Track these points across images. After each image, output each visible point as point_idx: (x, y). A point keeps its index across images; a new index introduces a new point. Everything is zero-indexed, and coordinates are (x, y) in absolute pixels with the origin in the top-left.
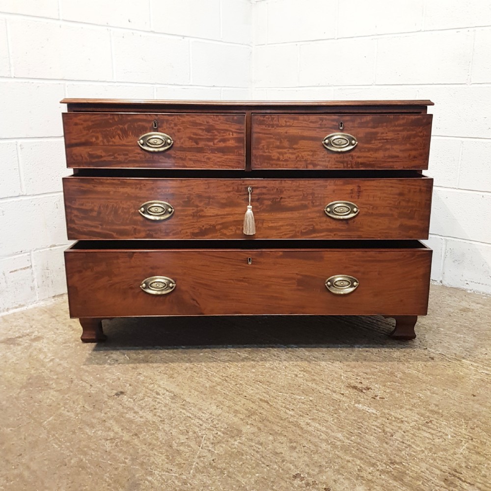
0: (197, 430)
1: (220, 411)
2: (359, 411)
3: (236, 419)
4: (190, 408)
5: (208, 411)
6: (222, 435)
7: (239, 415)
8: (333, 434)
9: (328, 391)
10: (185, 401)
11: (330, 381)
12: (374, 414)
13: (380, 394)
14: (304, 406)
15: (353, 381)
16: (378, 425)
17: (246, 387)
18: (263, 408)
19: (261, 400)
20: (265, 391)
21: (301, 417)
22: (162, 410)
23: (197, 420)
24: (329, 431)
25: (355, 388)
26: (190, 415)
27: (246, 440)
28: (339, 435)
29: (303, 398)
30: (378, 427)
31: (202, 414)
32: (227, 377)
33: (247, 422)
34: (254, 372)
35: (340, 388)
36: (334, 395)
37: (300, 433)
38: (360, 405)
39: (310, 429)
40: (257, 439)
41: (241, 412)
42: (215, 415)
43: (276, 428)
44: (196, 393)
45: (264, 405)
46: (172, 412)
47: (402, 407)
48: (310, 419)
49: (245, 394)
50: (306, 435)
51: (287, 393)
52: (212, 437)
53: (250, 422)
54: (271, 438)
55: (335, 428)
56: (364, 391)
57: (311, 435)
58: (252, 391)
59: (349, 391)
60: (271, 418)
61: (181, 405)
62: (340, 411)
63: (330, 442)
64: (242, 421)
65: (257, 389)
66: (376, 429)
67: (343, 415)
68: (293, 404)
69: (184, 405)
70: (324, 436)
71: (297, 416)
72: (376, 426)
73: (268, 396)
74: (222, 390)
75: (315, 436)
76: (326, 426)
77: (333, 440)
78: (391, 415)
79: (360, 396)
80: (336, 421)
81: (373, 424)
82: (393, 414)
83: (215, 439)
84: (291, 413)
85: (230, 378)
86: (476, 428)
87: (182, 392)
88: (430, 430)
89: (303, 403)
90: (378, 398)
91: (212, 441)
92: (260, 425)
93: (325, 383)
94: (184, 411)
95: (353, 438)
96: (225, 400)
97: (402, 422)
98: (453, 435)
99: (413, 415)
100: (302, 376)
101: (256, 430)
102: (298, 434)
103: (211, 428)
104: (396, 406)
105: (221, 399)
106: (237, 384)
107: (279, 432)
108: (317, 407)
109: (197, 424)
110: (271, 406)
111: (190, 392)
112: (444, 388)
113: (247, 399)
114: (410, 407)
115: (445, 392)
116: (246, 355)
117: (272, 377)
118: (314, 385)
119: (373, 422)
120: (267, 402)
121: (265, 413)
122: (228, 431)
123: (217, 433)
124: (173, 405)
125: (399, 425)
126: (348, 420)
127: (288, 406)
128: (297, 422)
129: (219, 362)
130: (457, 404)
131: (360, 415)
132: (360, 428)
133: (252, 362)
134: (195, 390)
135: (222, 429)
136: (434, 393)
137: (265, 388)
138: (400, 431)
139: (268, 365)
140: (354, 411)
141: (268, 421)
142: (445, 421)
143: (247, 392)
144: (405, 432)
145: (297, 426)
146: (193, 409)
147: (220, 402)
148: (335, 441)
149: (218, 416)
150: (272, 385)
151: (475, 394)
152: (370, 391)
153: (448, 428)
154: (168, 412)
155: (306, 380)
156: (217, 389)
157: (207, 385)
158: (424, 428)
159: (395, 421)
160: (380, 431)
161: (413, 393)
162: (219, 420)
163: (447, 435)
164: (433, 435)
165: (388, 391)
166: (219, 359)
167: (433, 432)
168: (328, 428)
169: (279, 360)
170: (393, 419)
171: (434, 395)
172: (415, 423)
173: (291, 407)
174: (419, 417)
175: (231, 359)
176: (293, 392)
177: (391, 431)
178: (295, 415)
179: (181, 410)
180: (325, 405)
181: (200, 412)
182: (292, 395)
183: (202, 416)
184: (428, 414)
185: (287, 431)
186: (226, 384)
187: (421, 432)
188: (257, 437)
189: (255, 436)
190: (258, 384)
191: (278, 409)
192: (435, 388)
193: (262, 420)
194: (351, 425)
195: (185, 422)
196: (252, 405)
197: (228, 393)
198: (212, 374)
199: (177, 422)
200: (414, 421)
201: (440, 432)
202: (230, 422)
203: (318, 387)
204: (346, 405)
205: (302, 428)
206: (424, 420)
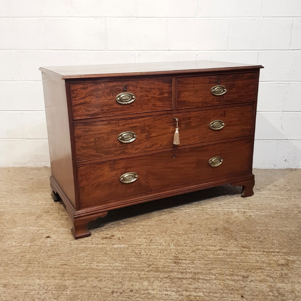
0: (39, 296)
1: (43, 281)
2: (117, 248)
3: (57, 281)
4: (22, 287)
5: (35, 284)
6: (56, 292)
7: (56, 278)
8: (114, 265)
9: (94, 245)
10: (15, 285)
11: (91, 240)
12: (125, 247)
13: (120, 236)
14: (88, 258)
15: (103, 235)
16: (131, 251)
17: (46, 262)
18: (67, 269)
19: (62, 265)
20: (60, 259)
21: (92, 264)
22: (5, 296)
23: (34, 291)
24: (111, 264)
25: (106, 238)
26: (27, 291)
27: (72, 288)
28: (117, 264)
29: (84, 254)
30: (131, 252)
31: (33, 287)
32: (29, 261)
33: (65, 279)
34: (43, 252)
35: (99, 241)
36: (99, 246)
37: (98, 272)
38: (115, 245)
39: (100, 268)
40: (78, 285)
41: (56, 276)
42: (42, 284)
43: (84, 275)
44: (18, 278)
45: (66, 266)
46: (12, 295)
47: (135, 238)
48: (97, 263)
49: (49, 266)
50: (102, 271)
51: (74, 255)
52: (51, 296)
53: (66, 279)
54: (85, 281)
55: (113, 262)
56: (112, 238)
57: (104, 270)
58: (52, 263)
59: (105, 241)
60: (76, 272)
61: (14, 288)
62: (108, 253)
63: (115, 269)
64: (61, 280)
65: (54, 260)
66: (131, 253)
67: (111, 253)
68: (82, 259)
69: (16, 287)
70: (110, 268)
71: (89, 264)
72: (130, 252)
73: (64, 262)
74: (33, 270)
75: (106, 270)
76: (108, 263)
77: (116, 268)
78: (133, 244)
79: (112, 241)
80: (110, 258)
81: (128, 252)
82: (133, 243)
83: (54, 296)
84: (84, 264)
85: (31, 261)
86: (171, 235)
87: (7, 281)
88: (154, 244)
89: (86, 257)
90: (121, 238)
91: (54, 298)
92: (73, 278)
93: (89, 241)
94: (20, 291)
95: (124, 262)
96: (41, 274)
97: (140, 245)
98: (164, 242)
99: (142, 240)
100: (74, 243)
101: (74, 281)
102: (97, 273)
103: (46, 291)
104: (132, 239)
105: (37, 274)
106: (39, 263)
107: (87, 276)
108: (95, 256)
109: (36, 293)
110: (70, 265)
111: (13, 279)
112: (146, 222)
113: (54, 268)
114: (138, 237)
115: (148, 224)
116: (30, 244)
117: (56, 250)
118: (84, 245)
119: (127, 251)
120: (66, 265)
121: (70, 271)
122: (57, 288)
123: (52, 293)
124: (9, 291)
125: (140, 247)
126: (115, 255)
127: (79, 262)
128: (91, 267)
129: (15, 254)
130: (156, 227)
131: (119, 250)
132: (124, 256)
133: (37, 247)
134: (16, 276)
135: (54, 289)
136: (144, 226)
137: (58, 258)
138: (142, 250)
139: (48, 245)
140: (115, 249)
141: (76, 273)
142: (157, 237)
143: (49, 264)
144: (144, 250)
145: (93, 269)
146: (24, 287)
147: (38, 276)
148: (118, 268)
149: (45, 284)
150: (61, 255)
151: (161, 219)
152: (115, 237)
153: (160, 240)
154: (10, 296)
155: (78, 244)
156: (29, 270)
157: (21, 271)
158: (150, 244)
159: (136, 246)
160: (134, 254)
161: (135, 230)
162: (47, 286)
163: (162, 243)
164: (156, 245)
165: (123, 233)
166: (13, 253)
167: (156, 244)
168: (109, 263)
169: (53, 239)
170: (135, 245)
171: (145, 227)
172: (146, 243)
173: (82, 261)
174: (146, 240)
175: (22, 250)
176: (76, 253)
177: (139, 251)
178: (87, 264)
179: (17, 291)
180: (98, 253)
181: (31, 287)
182: (77, 255)
183: (34, 288)
184: (148, 237)
185: (91, 274)
186: (32, 265)
187: (151, 246)
188: (77, 284)
189: (75, 284)
190: (52, 257)
191: (75, 266)
192: (143, 223)
193: (73, 275)
194: (119, 257)
195: (26, 296)
196: (59, 270)
197: (38, 270)
198: (18, 263)
199: (22, 298)
200: (145, 243)
201: (159, 243)
202: (55, 284)
203: (87, 245)
204: (108, 248)
205: (97, 269)
206: (149, 240)
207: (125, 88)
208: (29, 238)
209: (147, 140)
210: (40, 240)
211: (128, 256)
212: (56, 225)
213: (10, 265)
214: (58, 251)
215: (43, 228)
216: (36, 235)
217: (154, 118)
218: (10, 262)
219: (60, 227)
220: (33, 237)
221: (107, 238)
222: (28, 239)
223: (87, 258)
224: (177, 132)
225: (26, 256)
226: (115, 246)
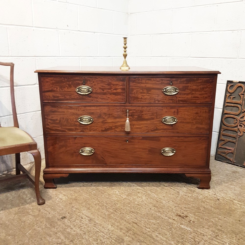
0: (102, 239)
1: (113, 229)
2: (182, 229)
3: (121, 233)
4: (98, 226)
5: (107, 228)
6: (114, 242)
7: (122, 231)
8: (169, 242)
9: (167, 218)
10: (96, 222)
11: (168, 212)
12: (190, 231)
13: (192, 219)
14: (154, 226)
15: (179, 212)
16: (192, 237)
17: (126, 215)
18: (134, 227)
19: (133, 222)
20: (135, 218)
21: (154, 232)
22: (84, 228)
23: (102, 233)
24: (168, 240)
25: (180, 216)
26: (98, 230)
28: (172, 243)
29: (154, 221)
30: (192, 238)
31: (104, 230)
32: (116, 209)
33: (127, 235)
34: (129, 207)
35: (173, 216)
36: (170, 220)
37: (153, 241)
38: (183, 226)
39: (158, 239)
41: (124, 229)
42: (110, 230)
44: (101, 218)
45: (135, 225)
46: (89, 229)
47: (203, 227)
48: (158, 234)
49: (125, 219)
50: (156, 242)
51: (146, 219)
52: (109, 243)
53: (128, 235)
54: (139, 244)
55: (170, 238)
56: (185, 218)
57: (158, 242)
58: (129, 217)
59: (177, 218)
60: (138, 233)
61: (94, 225)
62: (173, 229)
64: (124, 234)
65: (131, 216)
66: (191, 239)
67: (174, 231)
68: (149, 225)
69: (95, 225)
70: (165, 243)
72: (190, 237)
73: (137, 220)
74: (114, 217)
75: (160, 243)
76: (166, 238)
78: (198, 232)
79: (182, 221)
80: (171, 234)
81: (189, 236)
82: (199, 231)
83: (111, 244)
84: (148, 230)
85: (118, 210)
86: (241, 239)
87: (94, 217)
88: (218, 240)
89: (154, 224)
90: (191, 222)
92: (133, 236)
93: (165, 213)
94: (95, 228)
95: (179, 244)
96: (116, 222)
97: (204, 235)
98: (229, 243)
99: (209, 231)
100: (153, 209)
101: (131, 239)
102: (152, 242)
103: (109, 238)
104: (200, 226)
105: (113, 221)
106: (121, 213)
107: (142, 240)
108: (161, 227)
109: (102, 235)
110: (138, 226)
111: (98, 217)
112: (224, 216)
113: (126, 222)
114: (208, 227)
115: (225, 219)
116: (126, 197)
117: (138, 209)
118: (159, 214)
119: (189, 235)
120: (136, 223)
121: (135, 230)
122: (117, 239)
123: (112, 241)
124: (90, 225)
125: (202, 237)
126: (177, 234)
127: (147, 226)
128: (151, 235)
129: (112, 200)
130: (231, 226)
131: (182, 231)
132: (183, 239)
133: (128, 201)
134: (101, 216)
135: (114, 239)
136: (219, 219)
137: (135, 216)
138: (203, 240)
139: (136, 203)
140: (180, 229)
141: (137, 234)
142: (225, 235)
143: (126, 218)
144: (205, 241)
145: (152, 237)
146: (100, 227)
147: (113, 223)
149: (112, 231)
150: (138, 214)
151: (240, 220)
152: (187, 218)
153: (227, 239)
154: (87, 229)
155: (156, 212)
156: (111, 216)
157: (106, 214)
158: (215, 239)
159: (200, 235)
160: (193, 240)
161: (209, 219)
162: (112, 233)
163: (226, 243)
164: (219, 243)
165: (196, 218)
166: (112, 199)
168: (167, 238)
169: (142, 200)
170: (199, 234)
171: (220, 220)
172: (210, 236)
173: (148, 226)
174: (212, 233)
175: (118, 199)
176: (149, 218)
177: (198, 241)
178: (150, 231)
179: (94, 227)
180: (165, 226)
181: (103, 229)
182: (149, 220)
183: (104, 231)
184: (217, 231)
185: (146, 240)
186: (116, 213)
187: (213, 241)
188: (132, 243)
189: (130, 243)
190: (132, 213)
191: (142, 228)
192: (220, 217)
193: (134, 234)
194: (178, 237)
195: (96, 234)
196: (129, 225)
197: (117, 218)
198: (109, 208)
199: (92, 234)
200: (210, 235)
201: (223, 241)
202: (118, 235)
203: (161, 215)
204: (175, 225)
205: (154, 239)
206: (215, 235)
207: (84, 83)
208: (128, 193)
209: (103, 125)
210: (134, 197)
211: (186, 240)
212: (152, 190)
213: (104, 207)
214: (139, 210)
215: (142, 189)
216: (134, 192)
217: (109, 108)
218: (105, 205)
219: (153, 192)
220: (131, 192)
221: (180, 217)
222: (127, 193)
223: (154, 225)
224: (128, 121)
225: (117, 204)
226: (182, 226)
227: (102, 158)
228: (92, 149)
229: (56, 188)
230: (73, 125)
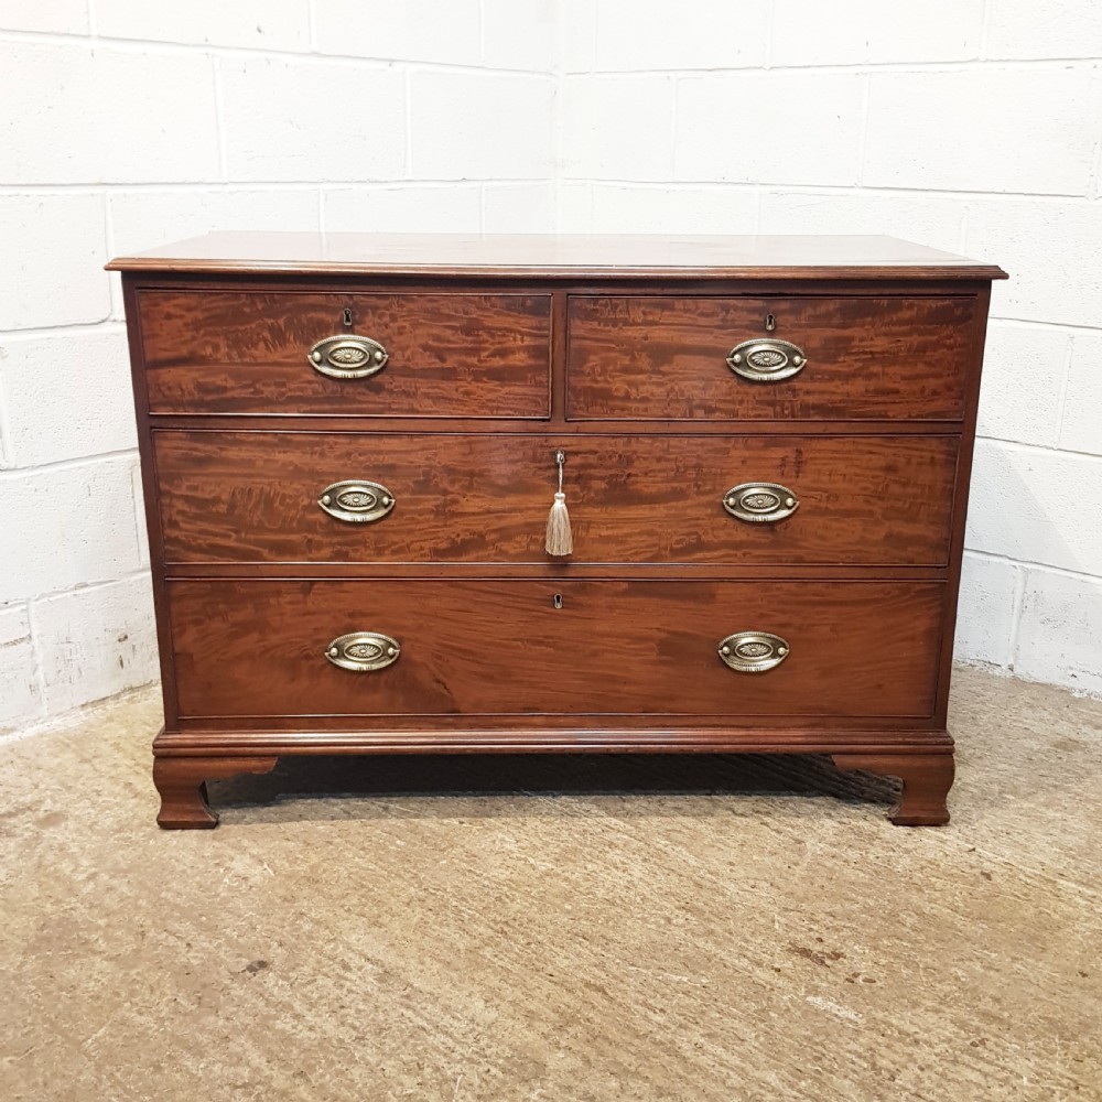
0: (442, 1062)
1: (492, 1015)
2: (817, 1013)
3: (531, 1036)
4: (424, 1005)
5: (465, 1013)
6: (500, 1075)
7: (537, 1024)
8: (757, 1074)
9: (745, 963)
10: (411, 986)
11: (748, 937)
12: (851, 1021)
13: (864, 968)
14: (688, 1001)
15: (803, 937)
16: (861, 1050)
17: (551, 950)
18: (594, 1007)
19: (588, 985)
20: (597, 962)
21: (683, 1031)
22: (358, 1011)
23: (442, 1038)
24: (749, 1067)
25: (805, 953)
26: (425, 1024)
27: (557, 1089)
28: (772, 1078)
29: (685, 979)
30: (859, 1056)
31: (451, 1021)
32: (506, 923)
33: (558, 1042)
34: (568, 912)
35: (772, 955)
36: (758, 971)
37: (681, 1072)
38: (819, 999)
39: (704, 1060)
40: (583, 1086)
41: (543, 1017)
42: (482, 1023)
43: (625, 1058)
44: (437, 966)
45: (596, 997)
46: (381, 1017)
47: (915, 1005)
48: (703, 1036)
49: (550, 969)
50: (695, 1077)
51: (648, 968)
52: (477, 1081)
53: (563, 1043)
54: (614, 1083)
55: (762, 1058)
56: (828, 962)
57: (707, 1076)
58: (566, 962)
59: (794, 963)
60: (613, 1033)
61: (403, 996)
62: (772, 1014)
63: (749, 1094)
64: (546, 1038)
65: (578, 955)
66: (856, 1060)
67: (780, 1023)
68: (663, 996)
69: (408, 997)
70: (735, 1080)
71: (673, 1028)
72: (856, 1052)
73: (603, 975)
74: (496, 960)
75: (715, 1081)
76: (740, 1054)
77: (756, 1089)
78: (890, 1025)
79: (818, 975)
80: (762, 1039)
81: (849, 1047)
82: (894, 1022)
83: (484, 1085)
84: (659, 1018)
85: (513, 927)
86: (1087, 1060)
87: (401, 963)
88: (981, 1065)
89: (687, 993)
90: (860, 980)
91: (478, 1091)
92: (587, 1050)
93: (735, 939)
94: (409, 1013)
95: (803, 1083)
96: (505, 986)
97: (917, 1042)
98: (1032, 1075)
99: (942, 1024)
100: (681, 921)
101: (580, 1063)
102: (677, 1074)
103: (475, 1057)
104: (901, 1000)
105: (494, 982)
106: (529, 944)
107: (632, 1069)
108: (719, 1004)
109: (442, 1047)
110: (611, 999)
111: (422, 963)
112: (1014, 954)
113: (556, 983)
114: (935, 1004)
115: (1017, 966)
116: (550, 866)
117: (611, 924)
118: (710, 947)
119: (848, 1043)
120: (601, 989)
121: (597, 1020)
122: (514, 1064)
123: (489, 1070)
124: (383, 997)
125: (910, 1050)
126: (791, 1036)
127: (651, 1001)
128: (672, 1042)
129: (486, 883)
130: (1043, 996)
131: (818, 1024)
132: (820, 1059)
133: (564, 884)
134: (434, 957)
135: (501, 1061)
136: (990, 968)
137: (596, 955)
138: (911, 1065)
139: (601, 893)
140: (805, 1014)
141: (606, 1038)
142: (1014, 1040)
143: (553, 963)
144: (922, 1069)
145: (674, 1052)
146: (430, 1007)
147: (492, 989)
148: (763, 1091)
149: (489, 1027)
150: (611, 946)
151: (1087, 970)
152: (842, 963)
153: (1021, 1060)
154: (372, 1016)
155: (693, 933)
156: (483, 957)
157: (461, 946)
158: (966, 1058)
159: (899, 1040)
160: (865, 1065)
161: (942, 968)
162: (492, 1037)
163: (1019, 1077)
164: (986, 1075)
165: (883, 961)
166: (485, 874)
167: (988, 1068)
168: (743, 1057)
169: (629, 878)
170: (896, 1034)
171: (992, 973)
172: (946, 1045)
173: (658, 1003)
174: (956, 1029)
175: (514, 876)
176: (663, 965)
177: (891, 1066)
178: (669, 1024)
179: (403, 1010)
180: (737, 998)
181: (448, 1016)
182: (661, 972)
183: (451, 1026)
184: (976, 1022)
185: (651, 1067)
186: (505, 943)
187: (960, 1068)
188: (581, 1080)
189: (576, 1079)
190: (580, 943)
191: (628, 1009)
192: (993, 955)
193: (592, 1038)
194: (800, 1052)
195: (412, 1041)
196: (567, 998)
197: (509, 967)
198: (472, 917)
199: (394, 1041)
200: (944, 1041)
201: (1004, 1068)
202: (518, 1043)
203: (720, 951)
204: (785, 998)
205: (685, 1059)
206: (968, 1039)
207: (348, 320)
208: (562, 845)
209: (440, 524)
210: (589, 866)
211: (836, 1066)
212: (675, 831)
213: (449, 913)
214: (613, 928)
215: (628, 827)
216: (588, 843)
217: (469, 443)
218: (455, 903)
219: (681, 843)
220: (575, 845)
221: (808, 956)
222: (558, 846)
223: (687, 998)
224: (559, 505)
225: (512, 901)
226: (818, 1001)
227: (438, 681)
228: (390, 639)
229: (213, 826)
230: (294, 525)
